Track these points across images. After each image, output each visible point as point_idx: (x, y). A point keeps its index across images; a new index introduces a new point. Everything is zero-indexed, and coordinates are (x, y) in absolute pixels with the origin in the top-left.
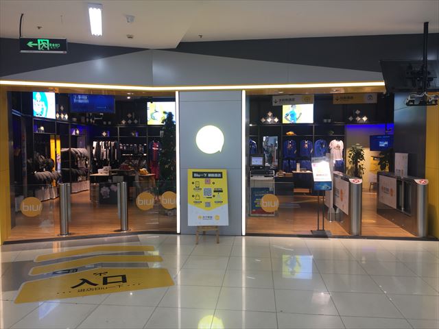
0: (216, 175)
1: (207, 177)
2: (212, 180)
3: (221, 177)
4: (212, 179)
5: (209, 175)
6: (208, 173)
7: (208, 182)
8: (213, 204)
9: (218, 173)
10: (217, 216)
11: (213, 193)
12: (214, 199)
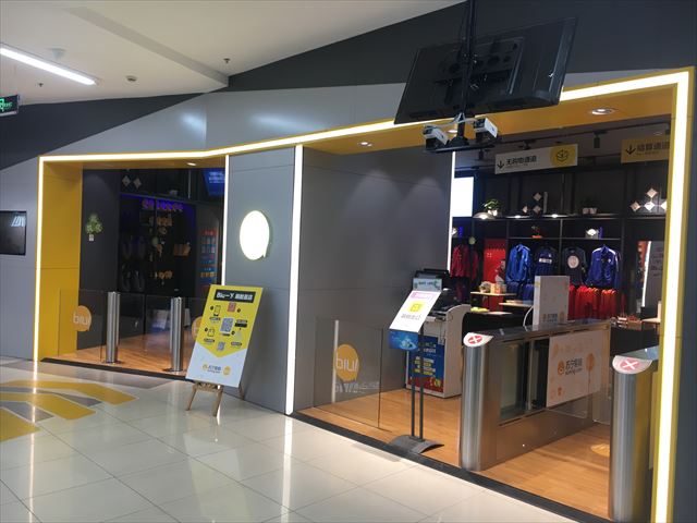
0: (246, 297)
1: (234, 299)
2: (239, 305)
3: (252, 301)
4: (238, 303)
5: (237, 297)
6: (235, 292)
7: (231, 309)
8: (228, 345)
9: (249, 293)
10: (228, 369)
11: (233, 328)
12: (232, 338)
